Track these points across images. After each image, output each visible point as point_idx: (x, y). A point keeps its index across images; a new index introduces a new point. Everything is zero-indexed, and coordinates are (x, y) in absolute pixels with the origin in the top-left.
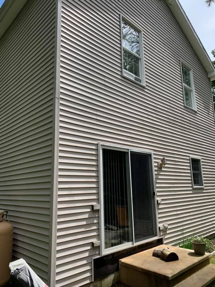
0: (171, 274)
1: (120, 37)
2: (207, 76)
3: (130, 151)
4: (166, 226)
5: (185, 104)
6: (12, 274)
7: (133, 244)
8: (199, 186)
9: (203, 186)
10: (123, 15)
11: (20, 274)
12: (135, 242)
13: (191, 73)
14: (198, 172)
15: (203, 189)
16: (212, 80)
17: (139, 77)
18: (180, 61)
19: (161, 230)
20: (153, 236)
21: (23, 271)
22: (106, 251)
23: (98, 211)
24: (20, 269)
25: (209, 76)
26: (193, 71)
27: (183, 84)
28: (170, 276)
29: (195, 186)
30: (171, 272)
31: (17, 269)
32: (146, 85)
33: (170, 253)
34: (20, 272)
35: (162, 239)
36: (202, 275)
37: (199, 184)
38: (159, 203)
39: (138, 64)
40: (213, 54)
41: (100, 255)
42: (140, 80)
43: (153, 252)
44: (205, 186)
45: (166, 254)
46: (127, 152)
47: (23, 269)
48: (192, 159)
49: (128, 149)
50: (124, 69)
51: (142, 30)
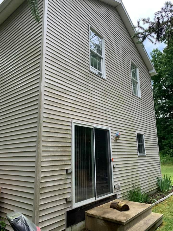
0: (125, 220)
1: (89, 41)
2: (149, 72)
3: (95, 128)
4: (119, 185)
5: (133, 93)
6: (12, 222)
7: (96, 199)
8: (142, 154)
9: (145, 154)
10: (91, 26)
11: (18, 222)
12: (97, 198)
13: (138, 70)
14: (142, 144)
15: (145, 156)
16: (151, 75)
17: (101, 72)
18: (130, 61)
19: (116, 188)
20: (109, 192)
21: (20, 220)
22: (76, 205)
23: (71, 173)
24: (18, 218)
25: (150, 73)
26: (139, 69)
27: (132, 78)
28: (125, 222)
29: (139, 154)
30: (125, 219)
31: (16, 219)
32: (106, 78)
33: (124, 205)
34: (18, 221)
35: (116, 195)
36: (147, 220)
37: (142, 153)
38: (114, 167)
39: (101, 62)
40: (151, 55)
41: (71, 208)
42: (102, 74)
43: (111, 205)
44: (146, 154)
45: (120, 206)
46: (92, 128)
47: (20, 218)
48: (138, 134)
49: (93, 126)
50: (91, 65)
51: (104, 37)
